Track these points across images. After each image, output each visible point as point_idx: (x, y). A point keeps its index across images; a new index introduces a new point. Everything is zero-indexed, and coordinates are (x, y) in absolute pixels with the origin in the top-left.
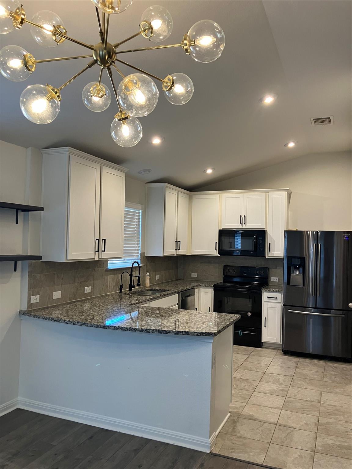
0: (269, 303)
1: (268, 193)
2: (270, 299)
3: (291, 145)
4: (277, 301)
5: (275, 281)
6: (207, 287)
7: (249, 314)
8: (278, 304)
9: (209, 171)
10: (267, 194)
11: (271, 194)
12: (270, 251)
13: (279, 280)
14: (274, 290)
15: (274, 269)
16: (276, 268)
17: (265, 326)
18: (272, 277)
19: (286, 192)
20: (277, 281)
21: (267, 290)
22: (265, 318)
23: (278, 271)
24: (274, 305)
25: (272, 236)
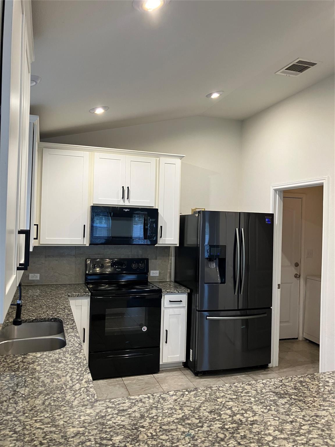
0: (171, 310)
2: (172, 304)
3: (215, 96)
4: (181, 305)
5: (155, 275)
6: (80, 297)
7: (145, 329)
8: (182, 309)
9: (100, 111)
10: (157, 160)
11: (163, 160)
12: (161, 237)
13: (160, 273)
14: (178, 290)
15: (154, 260)
16: (157, 258)
17: (166, 342)
18: (151, 271)
19: (181, 159)
20: (158, 275)
21: (170, 291)
22: (167, 331)
23: (159, 262)
24: (177, 311)
25: (163, 217)
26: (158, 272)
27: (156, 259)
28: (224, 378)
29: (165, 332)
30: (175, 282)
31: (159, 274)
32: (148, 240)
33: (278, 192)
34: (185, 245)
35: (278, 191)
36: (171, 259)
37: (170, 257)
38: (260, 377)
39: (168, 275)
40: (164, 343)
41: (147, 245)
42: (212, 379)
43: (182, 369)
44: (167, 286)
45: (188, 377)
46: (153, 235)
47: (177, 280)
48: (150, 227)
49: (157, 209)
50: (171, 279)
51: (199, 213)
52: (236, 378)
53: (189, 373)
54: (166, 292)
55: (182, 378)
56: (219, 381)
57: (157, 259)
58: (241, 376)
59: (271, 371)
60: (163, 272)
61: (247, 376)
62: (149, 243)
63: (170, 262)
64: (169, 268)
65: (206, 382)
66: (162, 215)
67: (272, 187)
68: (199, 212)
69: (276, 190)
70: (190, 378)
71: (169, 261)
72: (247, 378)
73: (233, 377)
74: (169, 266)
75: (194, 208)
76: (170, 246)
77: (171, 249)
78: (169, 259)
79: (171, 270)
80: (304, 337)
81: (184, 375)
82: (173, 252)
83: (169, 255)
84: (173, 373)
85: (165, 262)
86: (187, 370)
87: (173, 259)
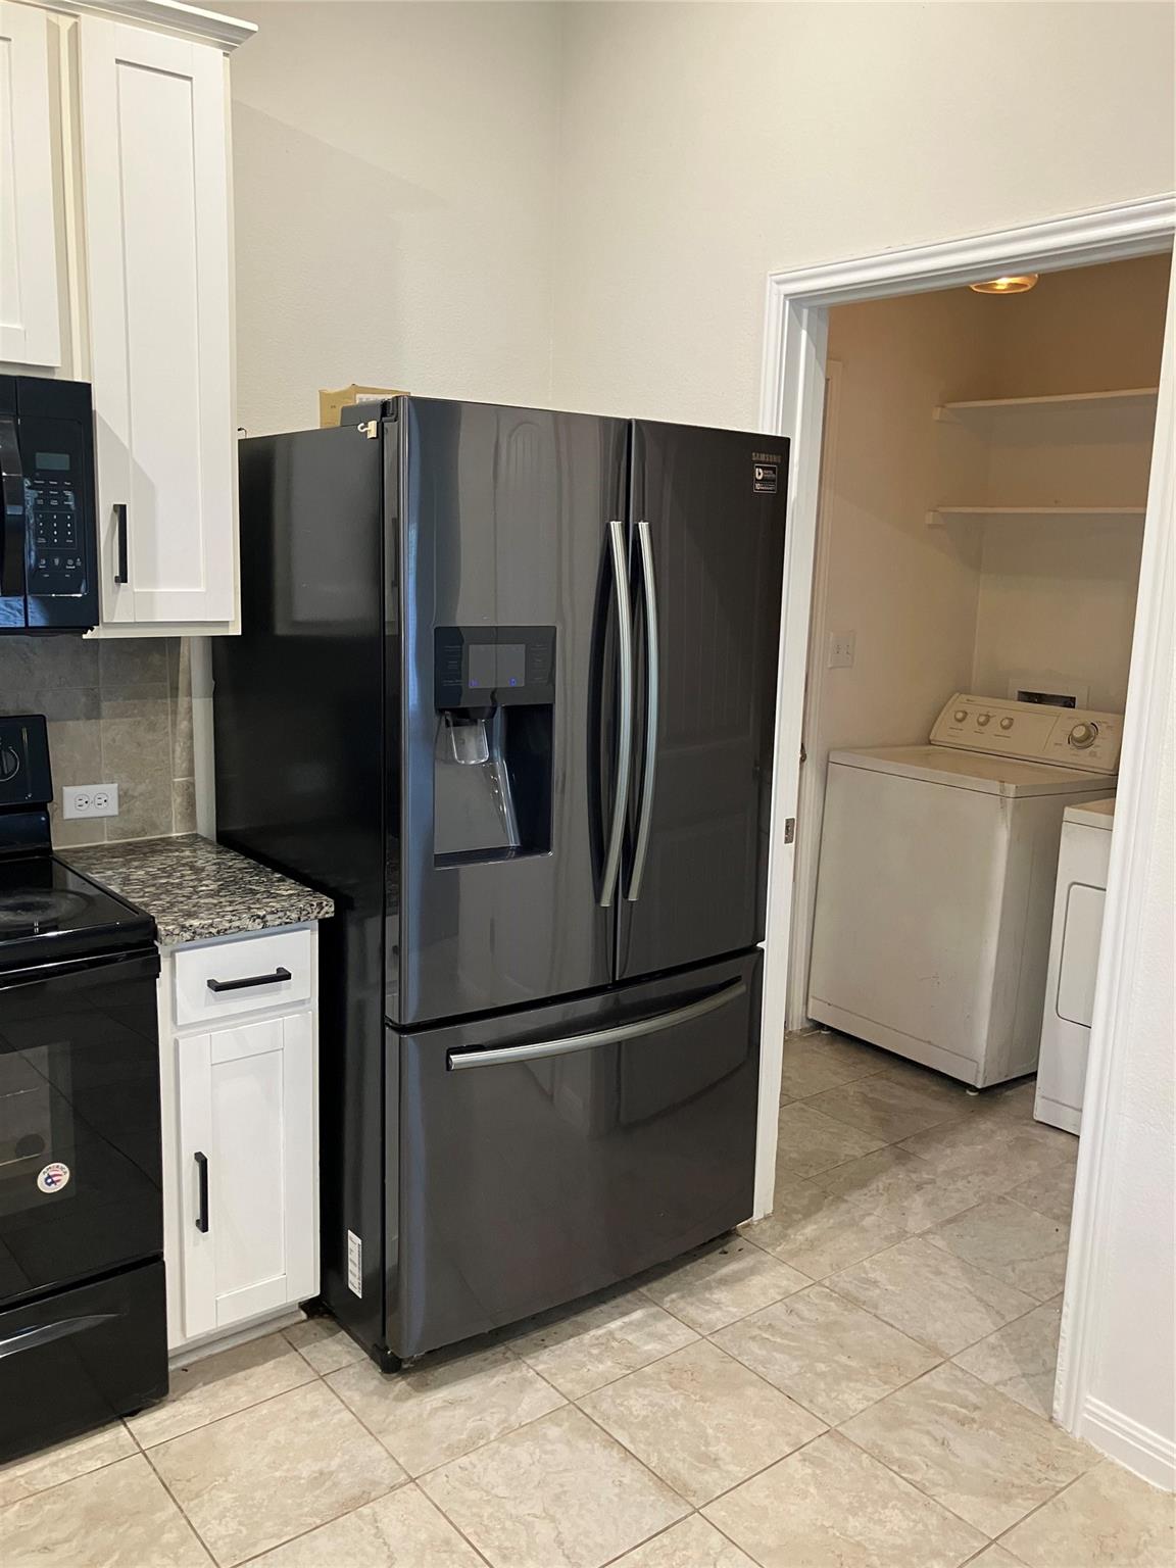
0: (221, 1034)
1: (66, 23)
2: (229, 999)
4: (282, 998)
5: (92, 811)
7: (55, 1178)
8: (290, 1015)
11: (104, 37)
12: (123, 578)
13: (124, 797)
14: (262, 913)
15: (81, 723)
16: (98, 708)
17: (203, 1224)
18: (66, 790)
19: (228, 50)
20: (112, 809)
21: (211, 925)
22: (202, 1161)
23: (112, 730)
24: (257, 1034)
25: (126, 443)
26: (110, 790)
27: (93, 713)
28: (545, 1355)
29: (191, 1170)
30: (226, 840)
31: (120, 806)
32: (29, 598)
33: (805, 312)
34: (281, 629)
35: (810, 309)
36: (190, 709)
37: (182, 701)
38: (718, 1305)
39: (177, 801)
40: (190, 1228)
41: (27, 630)
42: (481, 1378)
43: (298, 1332)
44: (180, 886)
45: (346, 1394)
46: (64, 563)
47: (232, 828)
48: (36, 507)
49: (85, 389)
50: (195, 826)
51: (384, 414)
52: (604, 1345)
53: (346, 1360)
54: (187, 935)
55: (313, 1414)
56: (525, 1383)
57: (98, 717)
58: (626, 1319)
59: (751, 1252)
60: (141, 788)
61: (655, 1317)
62: (37, 619)
63: (183, 725)
64: (180, 763)
65: (460, 1411)
66: (117, 432)
67: (778, 283)
68: (385, 410)
69: (796, 301)
70: (357, 1397)
71: (174, 724)
72: (661, 1327)
73: (587, 1338)
74: (178, 749)
75: (343, 388)
76: (180, 638)
77: (184, 649)
78: (175, 712)
79: (191, 772)
80: (810, 1017)
81: (321, 1378)
82: (196, 670)
83: (175, 689)
84: (252, 1383)
85: (152, 727)
86: (332, 1333)
87: (199, 711)
